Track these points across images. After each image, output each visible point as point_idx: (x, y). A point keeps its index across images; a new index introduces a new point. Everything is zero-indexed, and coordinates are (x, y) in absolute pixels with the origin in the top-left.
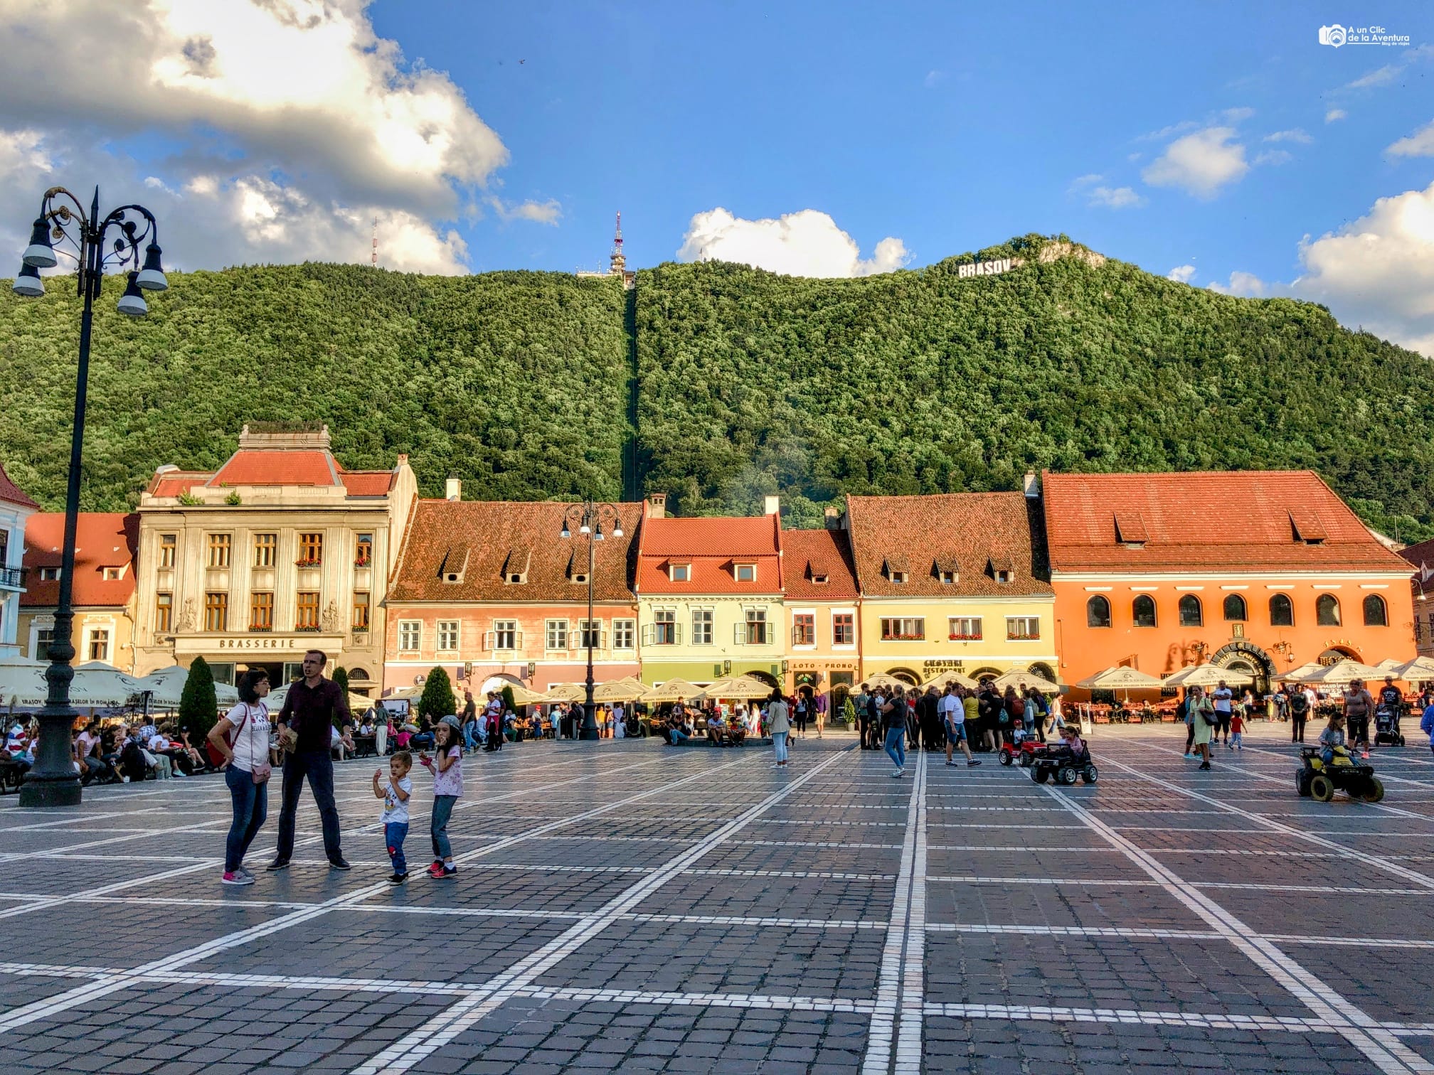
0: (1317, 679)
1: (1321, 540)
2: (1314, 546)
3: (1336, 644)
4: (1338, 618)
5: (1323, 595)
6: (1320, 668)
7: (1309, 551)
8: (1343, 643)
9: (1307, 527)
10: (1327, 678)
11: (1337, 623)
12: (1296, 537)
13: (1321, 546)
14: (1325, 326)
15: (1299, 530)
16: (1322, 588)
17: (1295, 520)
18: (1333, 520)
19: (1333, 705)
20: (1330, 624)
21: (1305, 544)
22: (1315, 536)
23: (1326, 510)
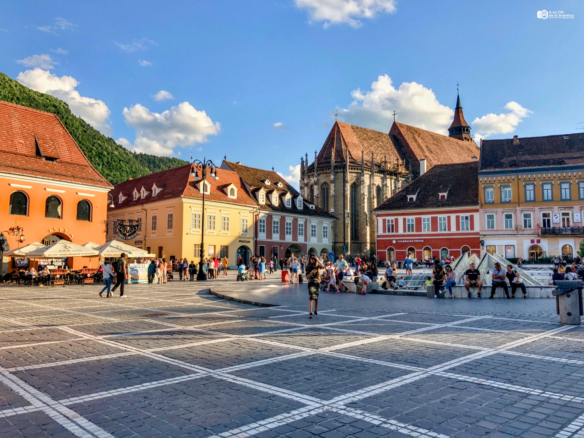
0: (39, 253)
1: (56, 159)
2: (50, 162)
3: (57, 231)
4: (60, 214)
5: (52, 196)
6: (43, 246)
7: (46, 164)
8: (61, 231)
9: (47, 149)
10: (47, 254)
11: (59, 217)
12: (38, 153)
13: (55, 163)
14: (66, 112)
15: (41, 150)
16: (52, 191)
17: (40, 142)
18: (65, 148)
19: (49, 275)
20: (54, 217)
21: (44, 159)
22: (52, 155)
23: (61, 140)
